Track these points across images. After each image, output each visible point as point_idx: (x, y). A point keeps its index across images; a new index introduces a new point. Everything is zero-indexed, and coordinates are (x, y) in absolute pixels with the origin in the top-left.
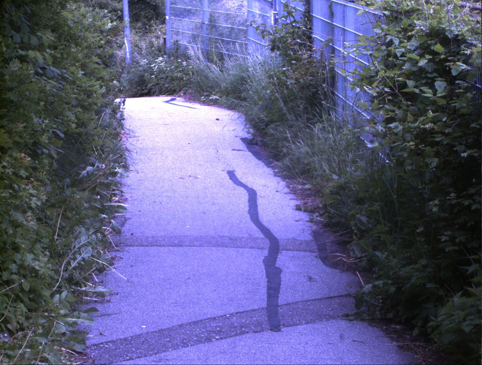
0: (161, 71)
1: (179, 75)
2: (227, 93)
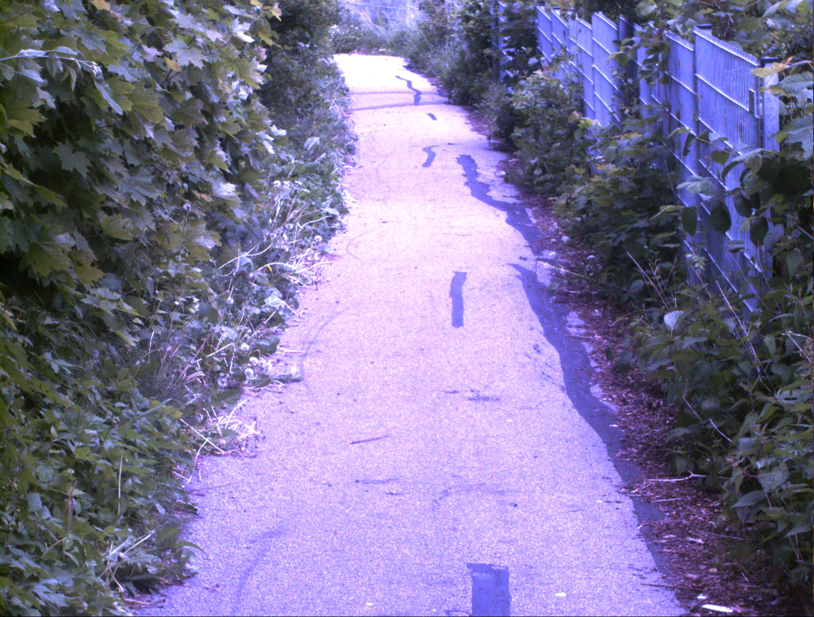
2: (391, 46)
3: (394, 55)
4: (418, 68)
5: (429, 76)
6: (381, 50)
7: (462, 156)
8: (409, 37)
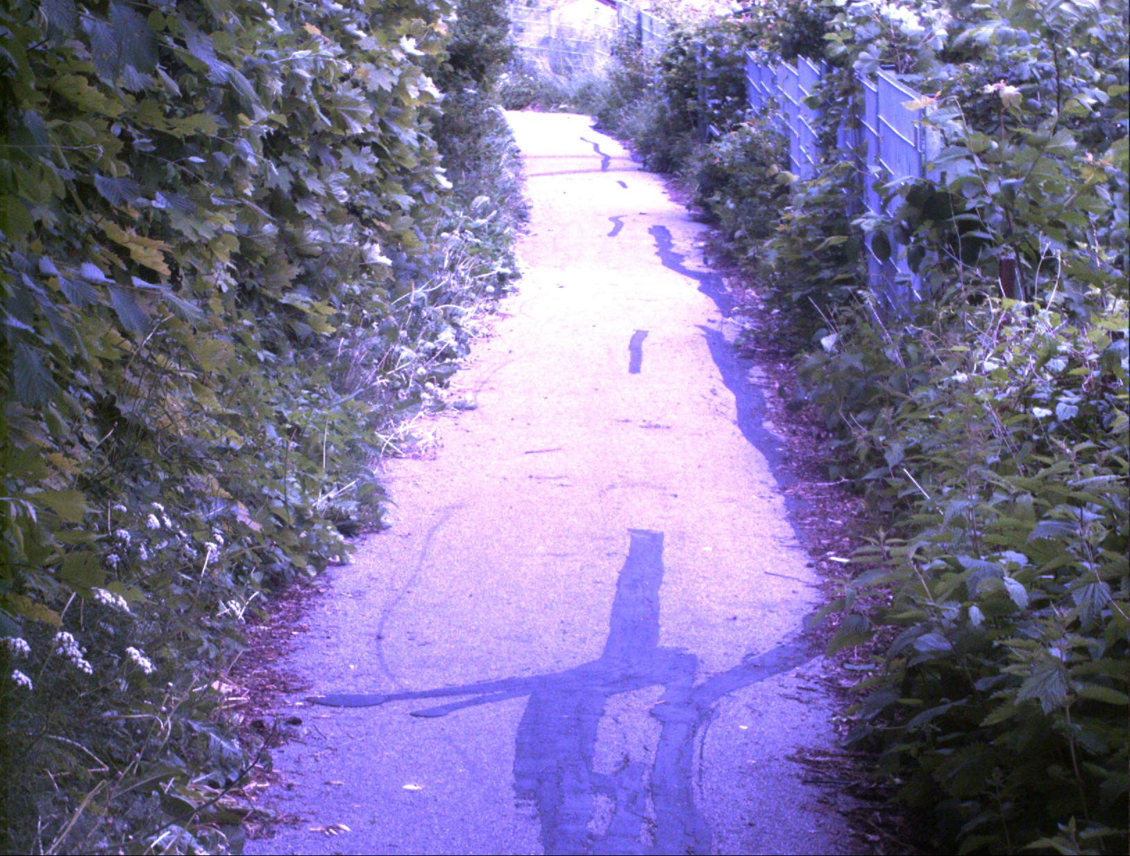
0: (506, 87)
1: (526, 90)
2: (575, 101)
3: (578, 113)
4: (607, 128)
5: (622, 138)
6: (562, 106)
7: (655, 227)
8: (597, 90)
